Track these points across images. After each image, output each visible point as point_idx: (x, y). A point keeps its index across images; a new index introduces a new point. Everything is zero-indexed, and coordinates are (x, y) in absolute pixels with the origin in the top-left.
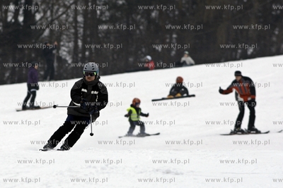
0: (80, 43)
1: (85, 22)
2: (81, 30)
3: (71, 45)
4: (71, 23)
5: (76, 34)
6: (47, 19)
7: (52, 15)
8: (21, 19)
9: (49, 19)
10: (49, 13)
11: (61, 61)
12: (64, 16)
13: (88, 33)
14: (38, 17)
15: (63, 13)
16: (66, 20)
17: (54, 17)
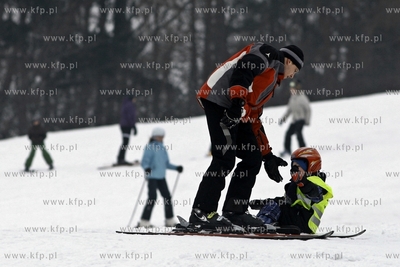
0: (200, 63)
1: (207, 31)
2: (201, 44)
3: (187, 66)
4: (186, 33)
5: (193, 49)
6: (149, 26)
7: (156, 21)
8: (110, 27)
9: (153, 27)
10: (152, 18)
11: (172, 90)
12: (175, 22)
13: (212, 47)
14: (136, 23)
15: (174, 18)
16: (179, 28)
17: (161, 24)
